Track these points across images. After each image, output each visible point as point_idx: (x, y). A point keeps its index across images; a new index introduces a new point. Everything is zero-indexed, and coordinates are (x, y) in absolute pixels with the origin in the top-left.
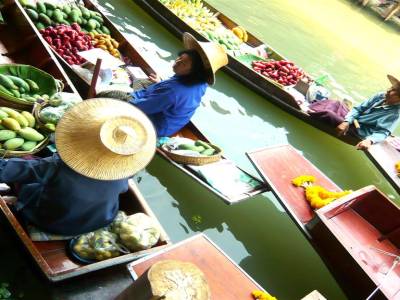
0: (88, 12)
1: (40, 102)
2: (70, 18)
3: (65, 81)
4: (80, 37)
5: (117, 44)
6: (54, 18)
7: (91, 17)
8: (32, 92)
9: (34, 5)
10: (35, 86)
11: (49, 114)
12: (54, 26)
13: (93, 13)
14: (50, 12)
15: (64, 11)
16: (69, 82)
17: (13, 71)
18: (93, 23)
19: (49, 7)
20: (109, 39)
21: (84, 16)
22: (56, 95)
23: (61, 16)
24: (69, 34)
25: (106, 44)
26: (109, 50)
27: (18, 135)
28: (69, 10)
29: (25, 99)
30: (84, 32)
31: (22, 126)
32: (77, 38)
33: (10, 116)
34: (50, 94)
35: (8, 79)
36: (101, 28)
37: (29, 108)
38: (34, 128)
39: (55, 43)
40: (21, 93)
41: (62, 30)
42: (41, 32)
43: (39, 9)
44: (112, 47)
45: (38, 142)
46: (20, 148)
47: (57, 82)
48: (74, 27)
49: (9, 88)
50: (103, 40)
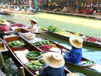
0: (46, 41)
1: (39, 57)
2: (43, 43)
3: (42, 52)
4: (47, 46)
5: (55, 45)
6: (40, 44)
7: (47, 41)
8: (36, 56)
9: (35, 43)
10: (37, 55)
11: (41, 59)
12: (41, 46)
13: (47, 40)
14: (39, 43)
15: (41, 42)
16: (43, 52)
17: (31, 53)
18: (48, 42)
19: (38, 42)
20: (53, 45)
21: (46, 42)
22: (41, 55)
23: (41, 43)
24: (45, 46)
25: (53, 46)
26: (54, 47)
27: (37, 65)
28: (42, 41)
29: (36, 58)
30: (47, 45)
31: (37, 63)
32: (47, 47)
33: (34, 62)
34: (40, 55)
35: (31, 55)
36: (50, 43)
37: (37, 59)
38: (40, 63)
39: (43, 49)
40: (34, 57)
41: (43, 46)
42: (39, 48)
43: (36, 43)
44: (55, 46)
45: (42, 66)
46: (39, 68)
47: (40, 53)
48: (45, 45)
49: (32, 57)
50: (52, 45)
